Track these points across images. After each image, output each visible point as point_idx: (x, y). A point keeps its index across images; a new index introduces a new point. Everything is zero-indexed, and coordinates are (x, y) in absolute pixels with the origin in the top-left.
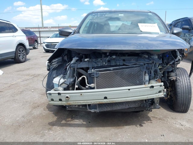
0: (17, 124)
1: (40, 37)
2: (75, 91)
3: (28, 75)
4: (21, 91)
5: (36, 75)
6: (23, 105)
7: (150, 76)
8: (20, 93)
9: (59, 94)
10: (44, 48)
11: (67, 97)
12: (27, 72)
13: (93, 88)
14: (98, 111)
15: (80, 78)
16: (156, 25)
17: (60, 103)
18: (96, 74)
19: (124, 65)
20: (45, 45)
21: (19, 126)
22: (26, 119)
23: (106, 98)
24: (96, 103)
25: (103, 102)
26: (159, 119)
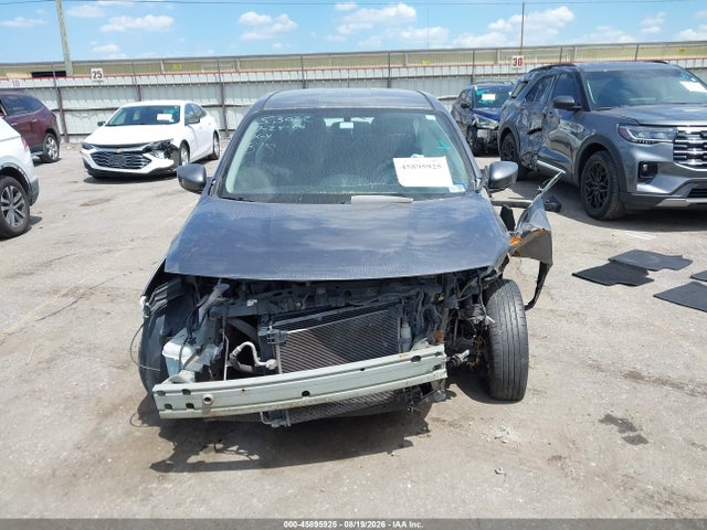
0: (67, 471)
1: (63, 111)
2: (225, 383)
3: (56, 292)
4: (47, 357)
5: (82, 291)
6: (67, 408)
7: (413, 328)
8: (44, 365)
9: (186, 392)
10: (87, 166)
11: (208, 399)
12: (47, 279)
13: (274, 372)
14: (288, 423)
15: (239, 348)
16: (443, 160)
17: (189, 413)
18: (280, 336)
19: (348, 305)
20: (93, 155)
21: (74, 475)
22: (87, 453)
23: (306, 394)
24: (281, 408)
25: (301, 404)
26: (450, 425)
